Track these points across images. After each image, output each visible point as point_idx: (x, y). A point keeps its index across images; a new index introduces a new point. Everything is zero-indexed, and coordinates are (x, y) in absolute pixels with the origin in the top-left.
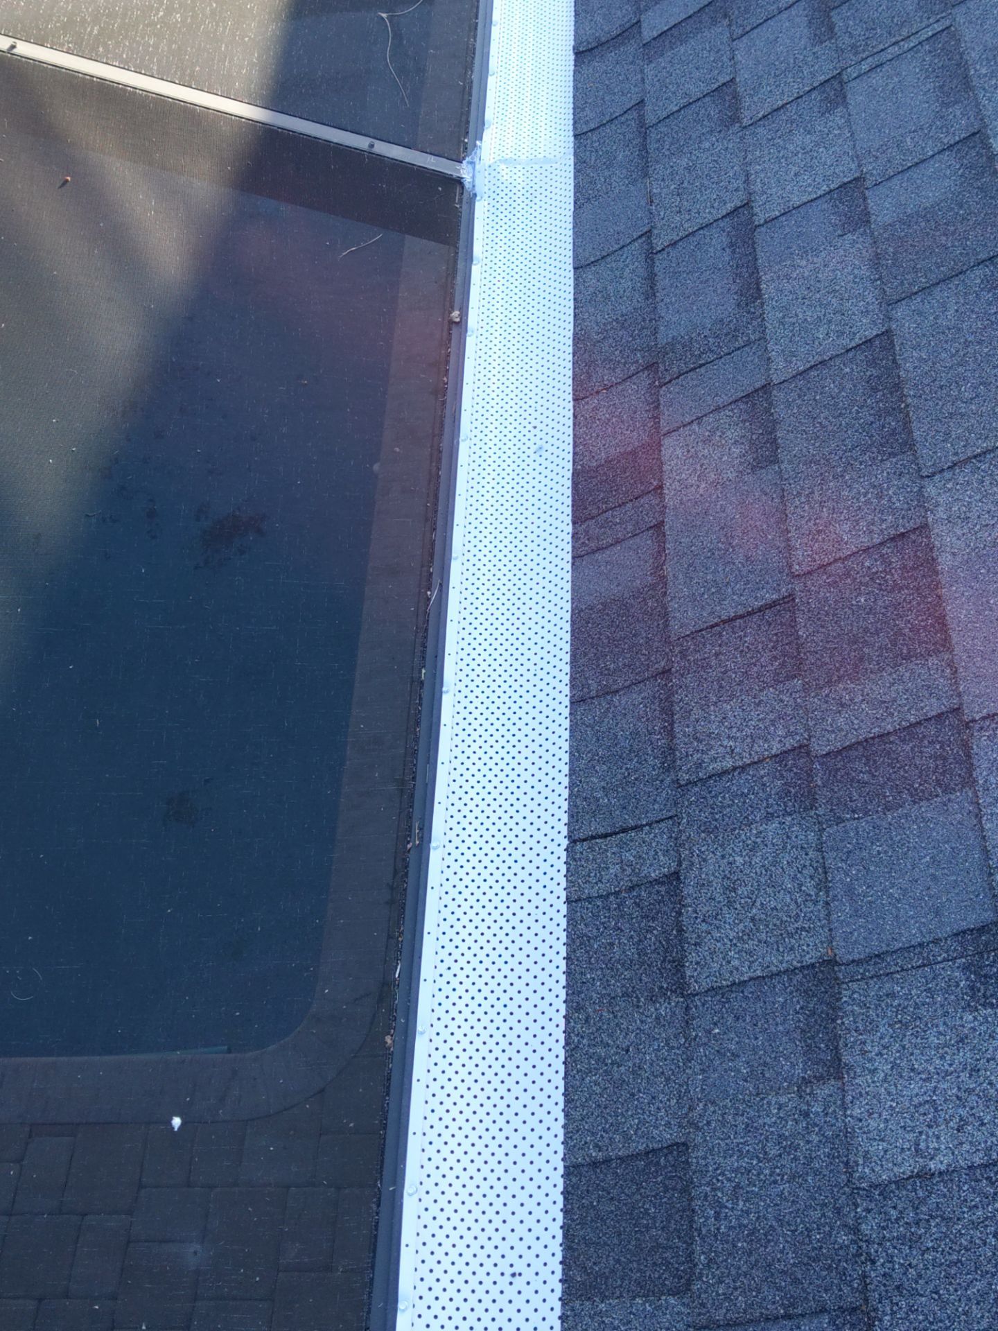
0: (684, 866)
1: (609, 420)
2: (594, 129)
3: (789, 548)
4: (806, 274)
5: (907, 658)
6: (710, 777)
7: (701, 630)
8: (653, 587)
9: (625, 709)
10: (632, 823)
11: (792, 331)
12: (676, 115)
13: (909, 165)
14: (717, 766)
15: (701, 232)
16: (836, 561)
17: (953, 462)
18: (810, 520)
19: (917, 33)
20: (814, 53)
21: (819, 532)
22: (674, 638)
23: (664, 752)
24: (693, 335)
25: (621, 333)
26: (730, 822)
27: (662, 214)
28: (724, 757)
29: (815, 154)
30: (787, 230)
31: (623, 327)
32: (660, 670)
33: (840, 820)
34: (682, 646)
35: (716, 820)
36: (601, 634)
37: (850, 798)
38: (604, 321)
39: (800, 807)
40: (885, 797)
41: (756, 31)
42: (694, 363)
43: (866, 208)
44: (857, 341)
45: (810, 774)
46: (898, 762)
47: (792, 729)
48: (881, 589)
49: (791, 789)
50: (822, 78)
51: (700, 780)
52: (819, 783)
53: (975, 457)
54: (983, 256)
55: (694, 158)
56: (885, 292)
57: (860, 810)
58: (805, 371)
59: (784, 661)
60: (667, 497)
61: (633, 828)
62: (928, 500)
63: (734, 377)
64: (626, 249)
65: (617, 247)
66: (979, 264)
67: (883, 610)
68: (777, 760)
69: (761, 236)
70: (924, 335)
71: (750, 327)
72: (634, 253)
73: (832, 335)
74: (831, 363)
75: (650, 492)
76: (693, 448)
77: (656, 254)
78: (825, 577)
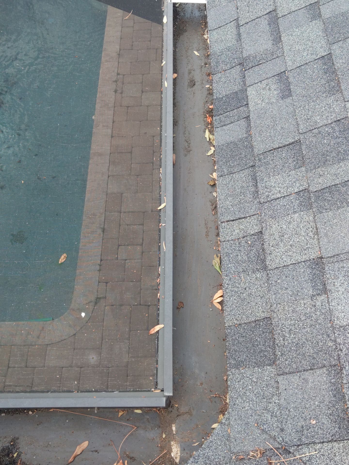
0: (264, 229)
1: (226, 82)
3: (298, 125)
4: (298, 34)
5: (343, 160)
6: (272, 200)
7: (266, 152)
8: (247, 138)
9: (238, 179)
10: (243, 216)
11: (294, 53)
14: (275, 197)
15: (257, 19)
16: (315, 129)
18: (305, 115)
21: (308, 119)
22: (256, 154)
23: (254, 193)
24: (257, 54)
25: (228, 53)
26: (280, 215)
27: (242, 13)
28: (277, 194)
30: (290, 19)
31: (229, 50)
32: (251, 166)
33: (321, 213)
34: (259, 157)
35: (275, 214)
36: (227, 154)
37: (325, 205)
38: (221, 49)
39: (306, 209)
40: (337, 205)
42: (257, 63)
43: (320, 12)
44: (319, 57)
45: (310, 198)
46: (341, 193)
47: (302, 184)
48: (332, 138)
49: (303, 203)
51: (269, 201)
52: (313, 201)
56: (328, 40)
57: (328, 209)
58: (300, 66)
59: (298, 162)
60: (250, 108)
61: (243, 218)
63: (273, 68)
64: (228, 25)
65: (225, 24)
67: (333, 145)
68: (297, 194)
69: (280, 21)
70: (344, 55)
71: (278, 51)
72: (231, 26)
73: (309, 55)
74: (309, 64)
75: (243, 106)
76: (259, 91)
77: (240, 26)
78: (311, 134)
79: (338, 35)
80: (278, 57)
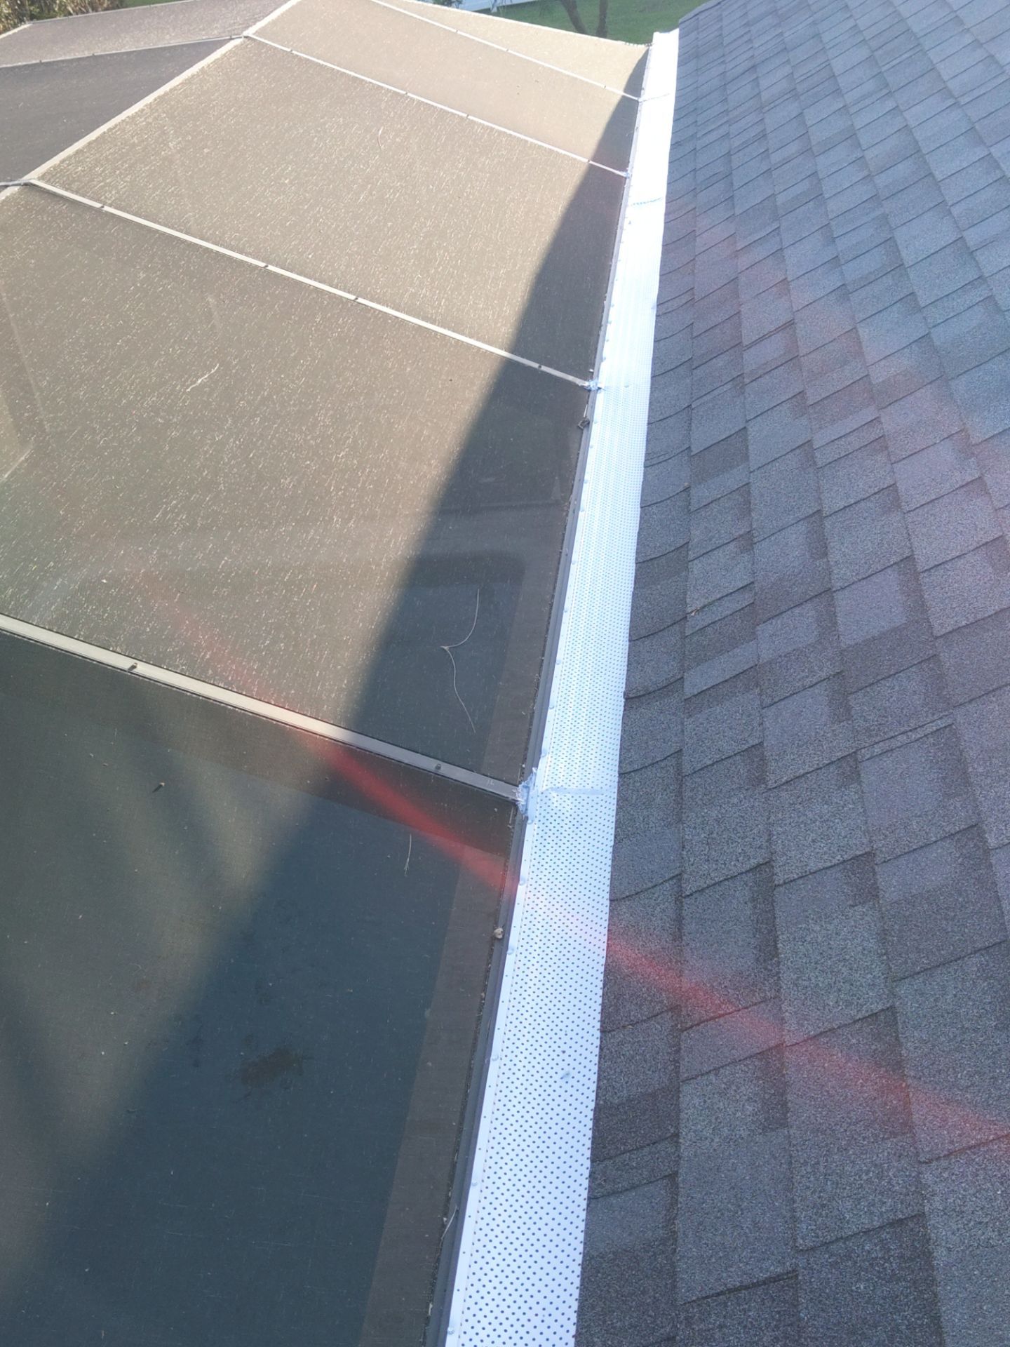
1: (633, 1058)
2: (637, 770)
3: (795, 1219)
4: (820, 939)
7: (707, 1297)
8: (664, 1242)
11: (805, 994)
12: (709, 768)
13: (915, 847)
15: (726, 883)
16: (837, 1240)
17: (949, 1150)
18: (815, 1192)
19: (923, 726)
20: (833, 731)
21: (823, 1206)
22: (680, 1302)
24: (715, 984)
25: (648, 970)
27: (692, 860)
29: (831, 824)
30: (804, 893)
31: (651, 964)
34: (687, 1311)
36: (610, 1286)
38: (634, 955)
41: (783, 703)
42: (713, 1012)
43: (875, 883)
44: (864, 1013)
48: (880, 1278)
50: (839, 754)
53: (970, 1148)
54: (978, 945)
55: (724, 811)
56: (890, 968)
58: (815, 1036)
60: (683, 1147)
62: (926, 1186)
63: (750, 1032)
64: (658, 888)
65: (650, 885)
66: (975, 952)
69: (780, 896)
70: (925, 1016)
71: (767, 984)
72: (665, 893)
73: (841, 1004)
74: (840, 1031)
75: (666, 1139)
76: (709, 1098)
77: (685, 898)
78: (827, 1256)
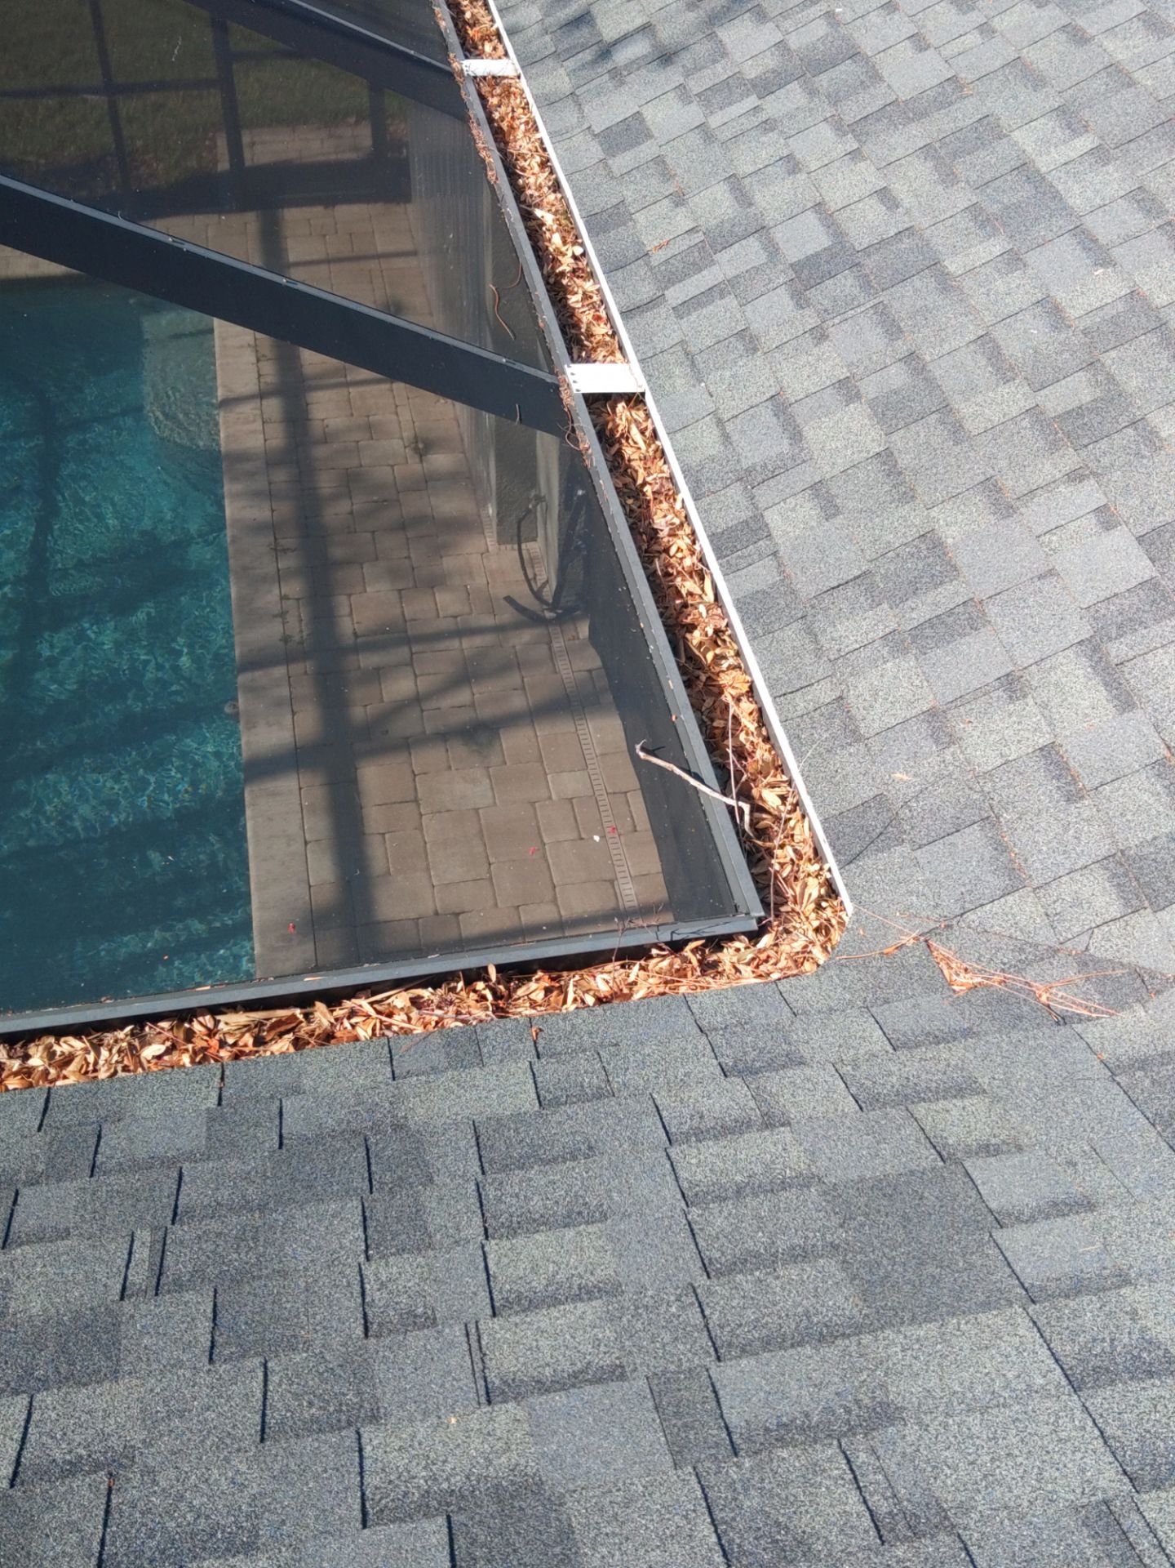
79: (894, 422)
80: (804, 461)
